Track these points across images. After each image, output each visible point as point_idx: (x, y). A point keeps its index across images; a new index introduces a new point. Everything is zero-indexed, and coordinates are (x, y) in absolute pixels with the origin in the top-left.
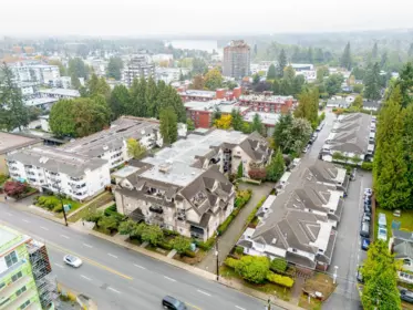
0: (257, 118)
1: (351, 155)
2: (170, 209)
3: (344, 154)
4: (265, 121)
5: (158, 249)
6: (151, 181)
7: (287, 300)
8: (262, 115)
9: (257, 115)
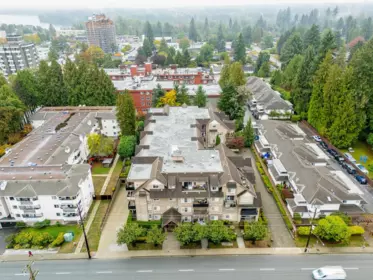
0: (200, 91)
1: (282, 111)
2: (217, 199)
3: (277, 111)
4: (208, 93)
5: (223, 244)
6: (182, 175)
7: (367, 245)
8: (205, 87)
9: (200, 88)
